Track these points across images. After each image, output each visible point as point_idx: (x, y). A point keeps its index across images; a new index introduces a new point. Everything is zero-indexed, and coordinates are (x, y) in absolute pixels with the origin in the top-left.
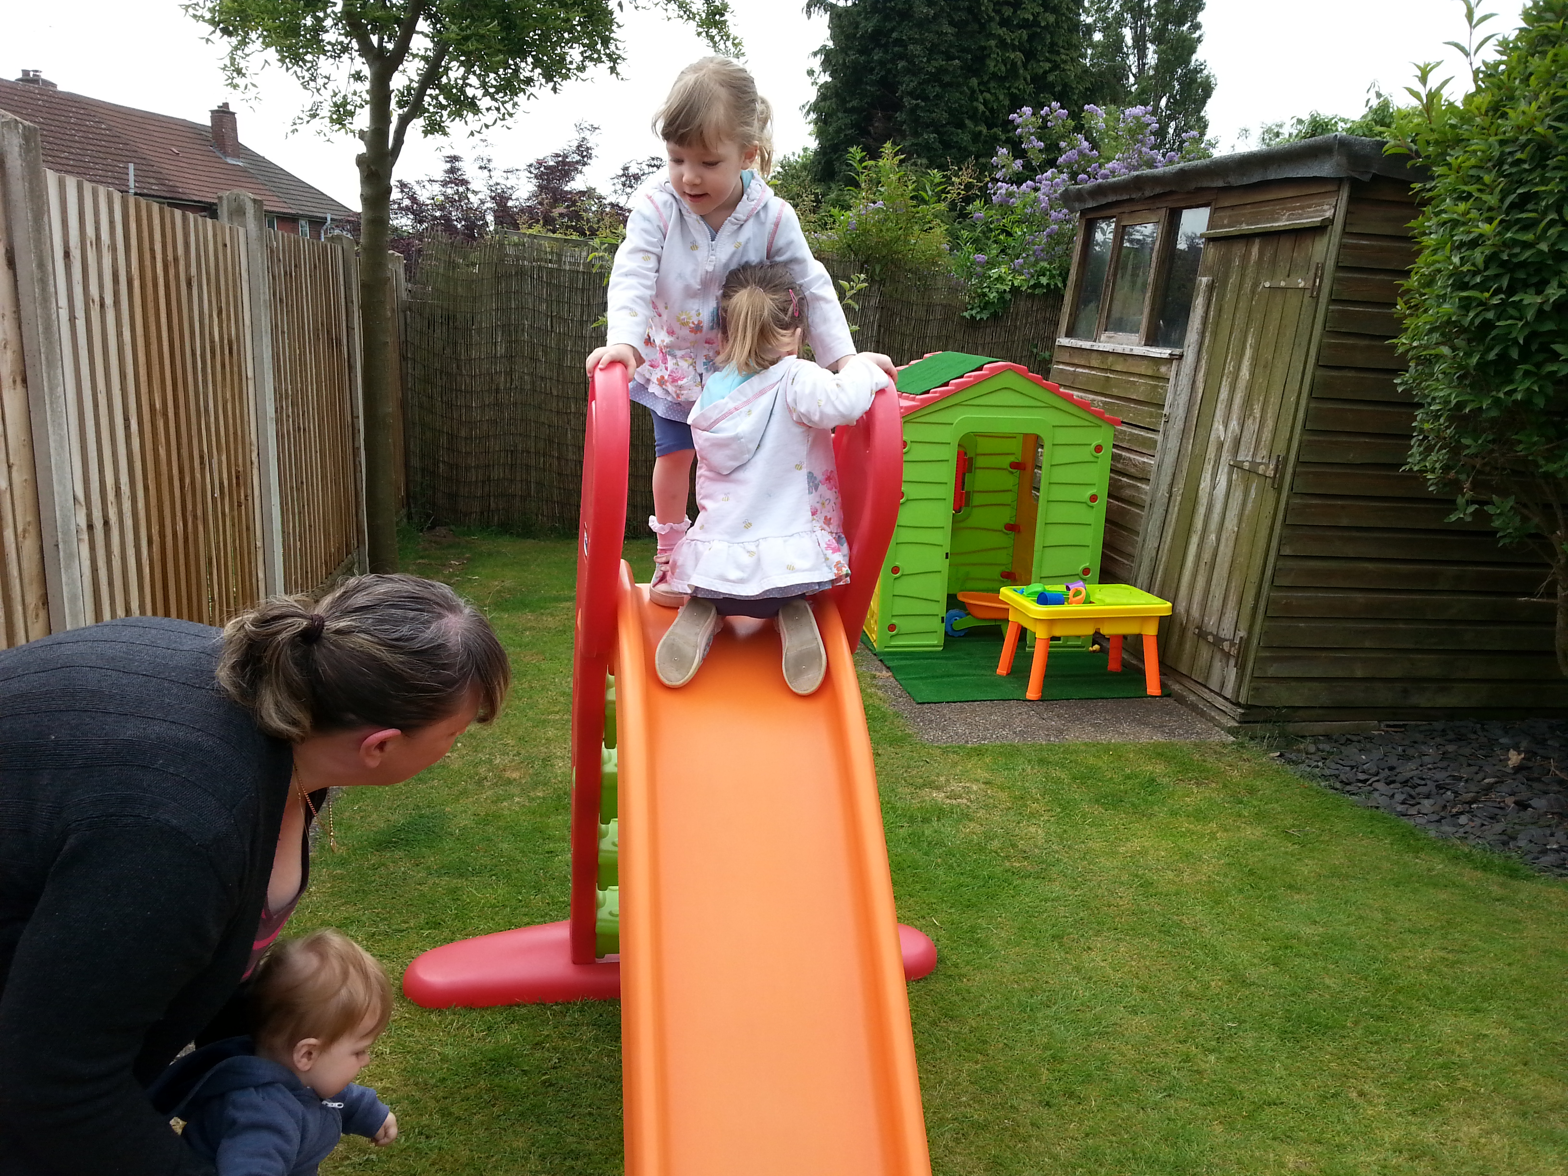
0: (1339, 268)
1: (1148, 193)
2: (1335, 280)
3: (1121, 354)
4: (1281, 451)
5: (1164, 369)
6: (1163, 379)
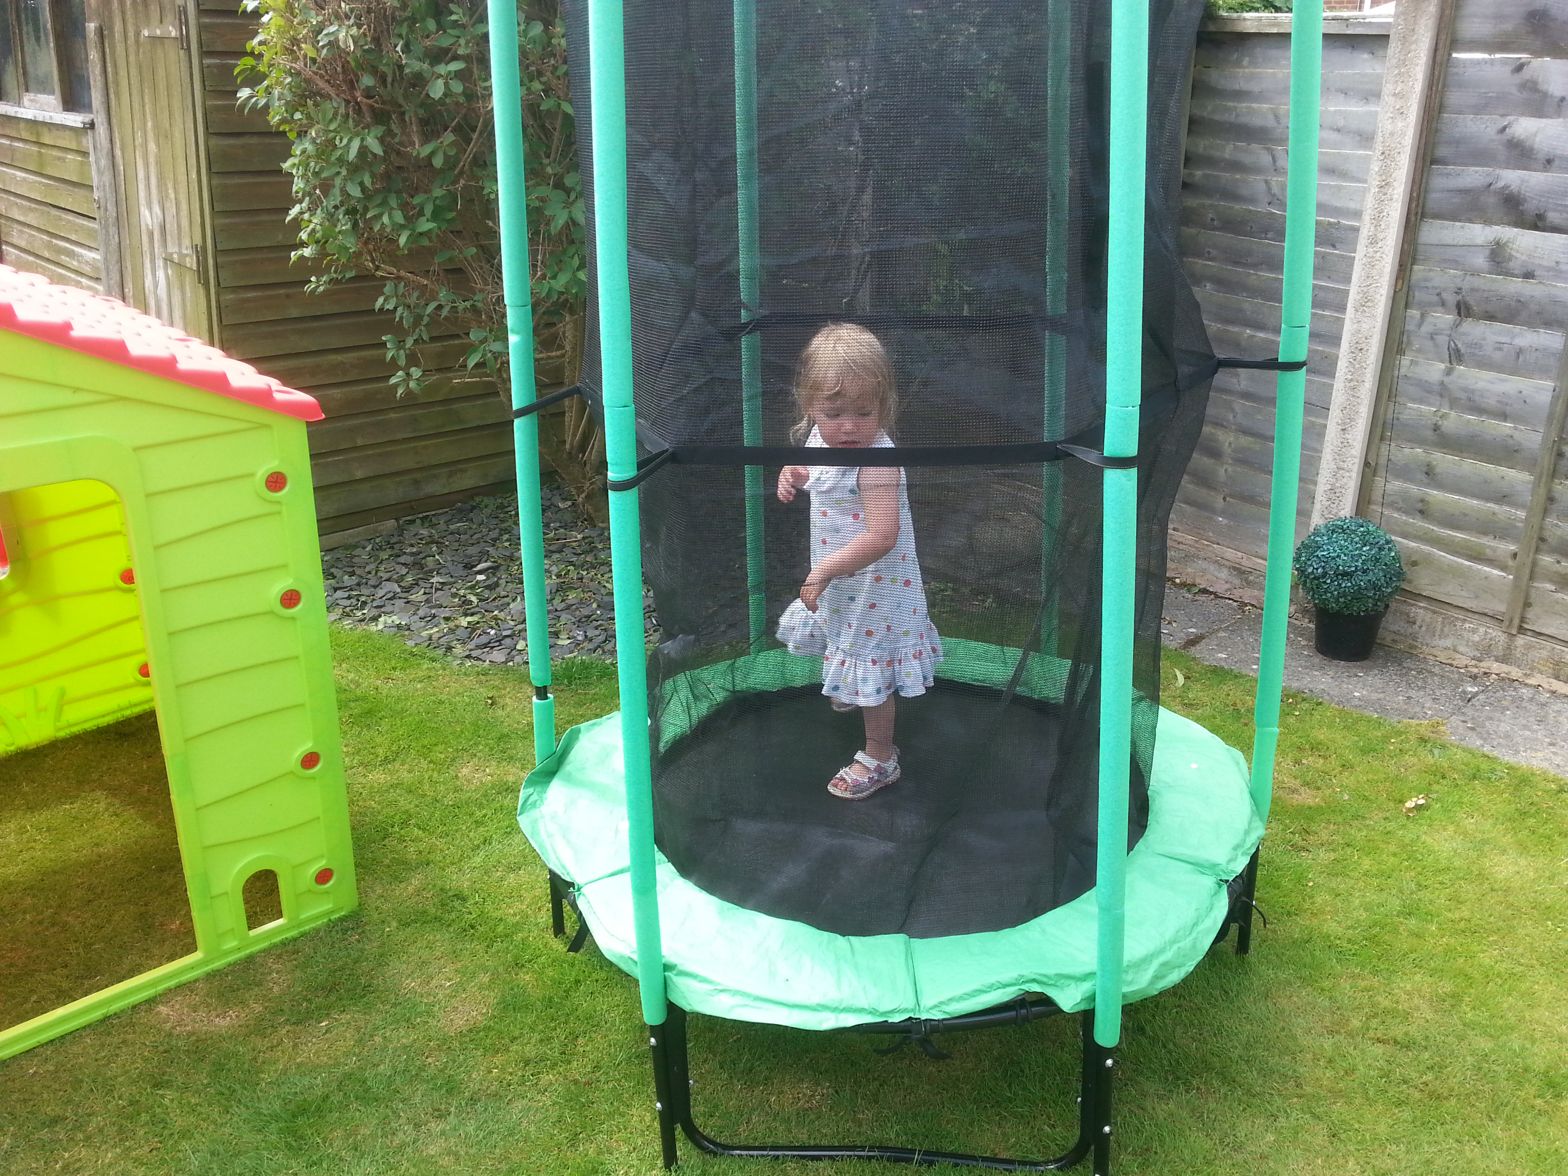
0: (202, 12)
2: (201, 28)
3: (44, 124)
4: (198, 240)
5: (84, 141)
6: (85, 154)
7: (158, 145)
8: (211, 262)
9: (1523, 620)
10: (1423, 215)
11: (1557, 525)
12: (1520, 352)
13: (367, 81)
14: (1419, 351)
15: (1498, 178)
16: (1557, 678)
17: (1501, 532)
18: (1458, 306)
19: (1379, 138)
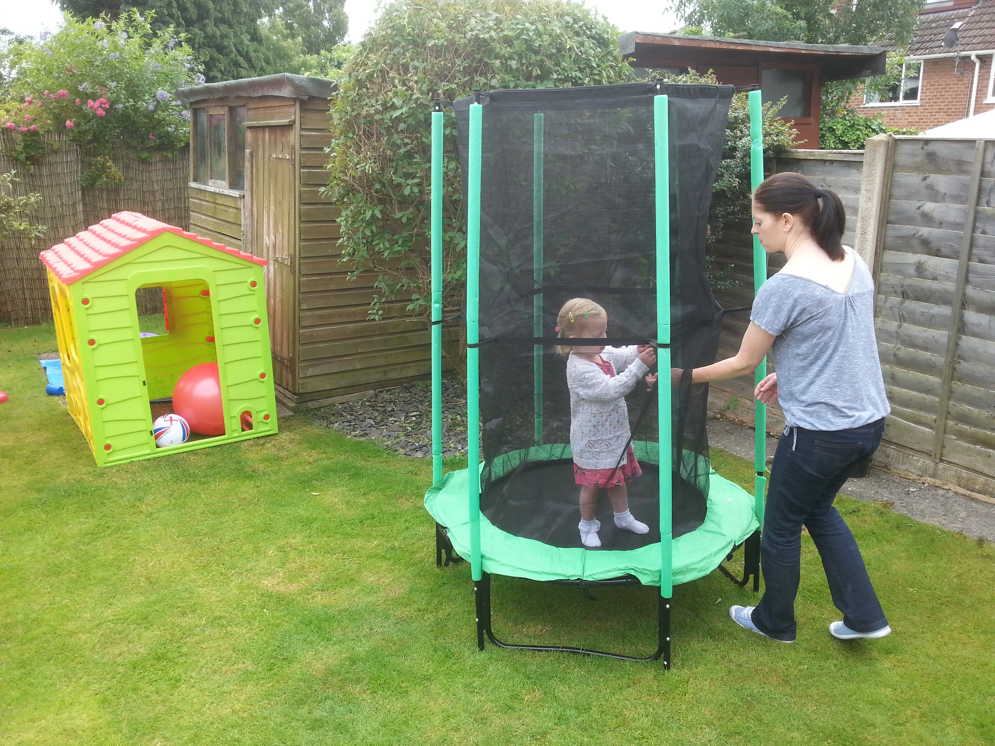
0: (302, 149)
1: (216, 96)
2: (301, 155)
3: (219, 194)
4: (292, 252)
5: (239, 203)
6: (238, 209)
7: (276, 208)
8: (297, 262)
9: (942, 455)
10: (884, 248)
11: (955, 405)
12: (933, 316)
13: (377, 186)
14: (885, 316)
15: (918, 231)
16: (959, 486)
17: (929, 409)
18: (903, 294)
19: (860, 211)
